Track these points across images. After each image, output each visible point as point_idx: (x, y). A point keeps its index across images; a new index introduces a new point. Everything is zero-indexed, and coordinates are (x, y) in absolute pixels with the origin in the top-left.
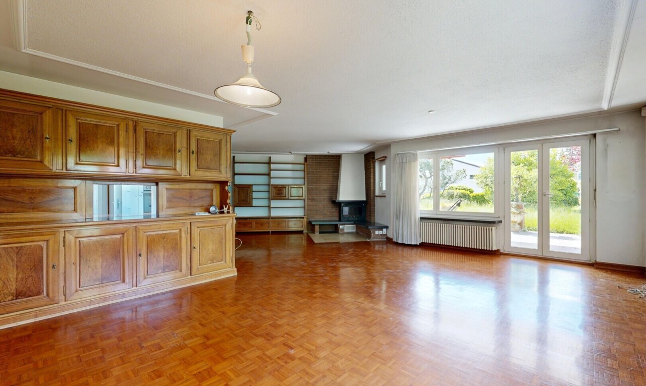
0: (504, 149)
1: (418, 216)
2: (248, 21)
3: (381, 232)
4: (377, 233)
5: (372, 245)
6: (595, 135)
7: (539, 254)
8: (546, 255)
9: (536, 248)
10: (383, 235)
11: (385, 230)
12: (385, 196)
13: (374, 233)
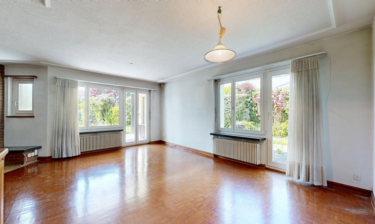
0: (123, 90)
1: (79, 132)
2: (219, 11)
3: (33, 154)
4: (29, 155)
5: (26, 170)
6: (150, 91)
7: (135, 144)
8: (138, 143)
9: (134, 141)
10: (35, 156)
11: (36, 151)
12: (33, 117)
13: (27, 156)
